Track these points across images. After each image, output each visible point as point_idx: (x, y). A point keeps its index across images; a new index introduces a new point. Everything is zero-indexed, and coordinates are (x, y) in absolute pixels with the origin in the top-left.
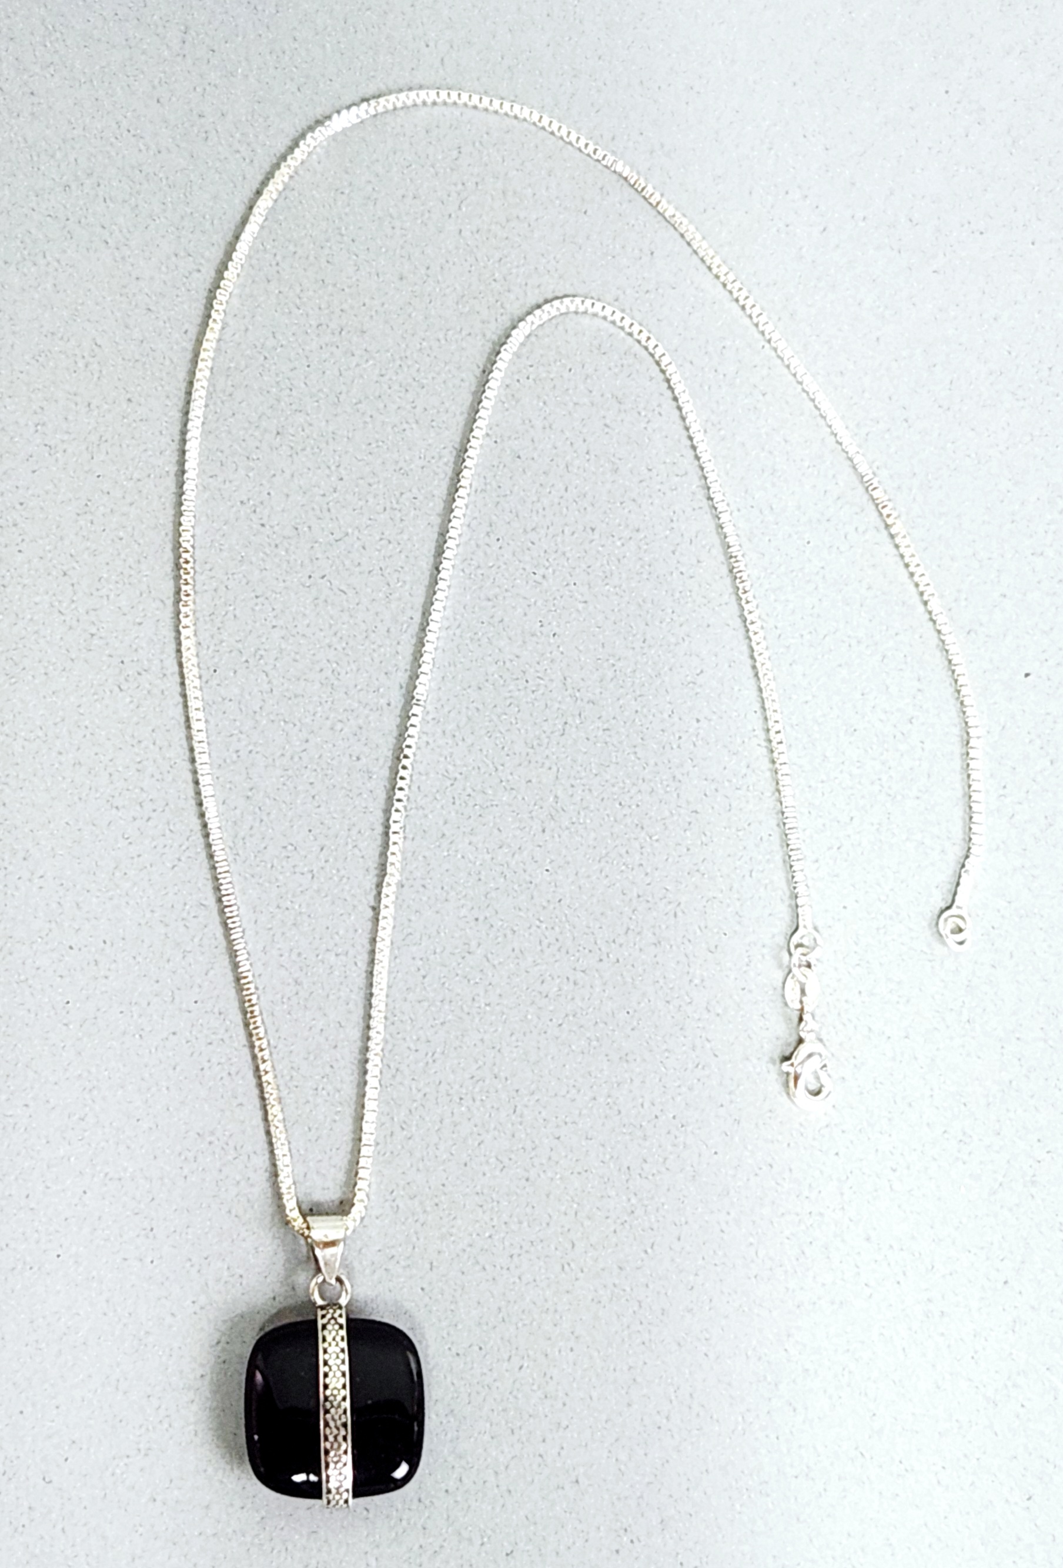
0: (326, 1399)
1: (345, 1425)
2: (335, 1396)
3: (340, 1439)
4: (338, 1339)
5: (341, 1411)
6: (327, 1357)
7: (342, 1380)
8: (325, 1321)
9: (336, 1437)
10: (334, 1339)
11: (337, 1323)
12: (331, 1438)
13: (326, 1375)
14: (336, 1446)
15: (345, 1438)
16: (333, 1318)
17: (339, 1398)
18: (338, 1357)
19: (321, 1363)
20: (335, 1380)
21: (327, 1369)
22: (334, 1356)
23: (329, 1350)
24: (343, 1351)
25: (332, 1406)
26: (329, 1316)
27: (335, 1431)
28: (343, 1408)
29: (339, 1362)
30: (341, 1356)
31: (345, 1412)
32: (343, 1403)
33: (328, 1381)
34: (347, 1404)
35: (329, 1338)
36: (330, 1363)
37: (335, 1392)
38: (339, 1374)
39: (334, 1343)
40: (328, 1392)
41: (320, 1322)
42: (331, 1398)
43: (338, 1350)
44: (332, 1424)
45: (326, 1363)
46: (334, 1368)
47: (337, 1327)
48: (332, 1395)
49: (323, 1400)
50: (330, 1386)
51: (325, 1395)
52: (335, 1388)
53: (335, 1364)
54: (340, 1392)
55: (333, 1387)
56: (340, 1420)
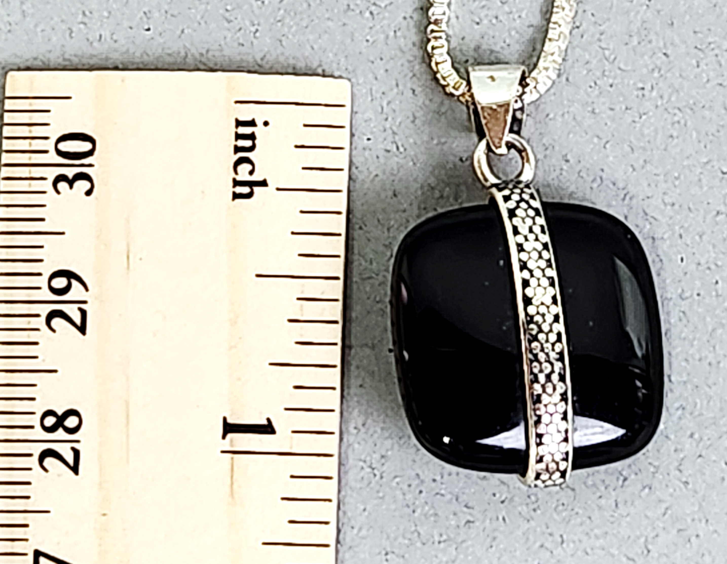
0: (530, 320)
1: (561, 359)
2: (543, 315)
3: (555, 377)
4: (537, 229)
5: (553, 337)
6: (524, 256)
7: (551, 291)
8: (512, 204)
9: (548, 377)
10: (531, 231)
11: (530, 207)
12: (542, 378)
13: (526, 283)
14: (549, 390)
15: (562, 378)
16: (522, 200)
17: (550, 318)
18: (540, 257)
19: (516, 266)
20: (540, 291)
21: (526, 274)
22: (535, 255)
23: (526, 246)
24: (545, 246)
25: (541, 331)
26: (515, 197)
27: (547, 368)
28: (555, 331)
29: (543, 264)
30: (546, 255)
31: (559, 339)
32: (555, 325)
33: (529, 292)
34: (560, 327)
35: (523, 229)
36: (529, 265)
37: (543, 309)
38: (545, 282)
39: (531, 237)
40: (531, 310)
41: (504, 207)
42: (538, 318)
43: (540, 247)
44: (542, 357)
45: (524, 266)
46: (538, 273)
47: (531, 213)
48: (538, 313)
49: (525, 321)
50: (534, 301)
51: (527, 314)
52: (542, 304)
53: (539, 267)
54: (550, 309)
55: (539, 303)
56: (553, 350)
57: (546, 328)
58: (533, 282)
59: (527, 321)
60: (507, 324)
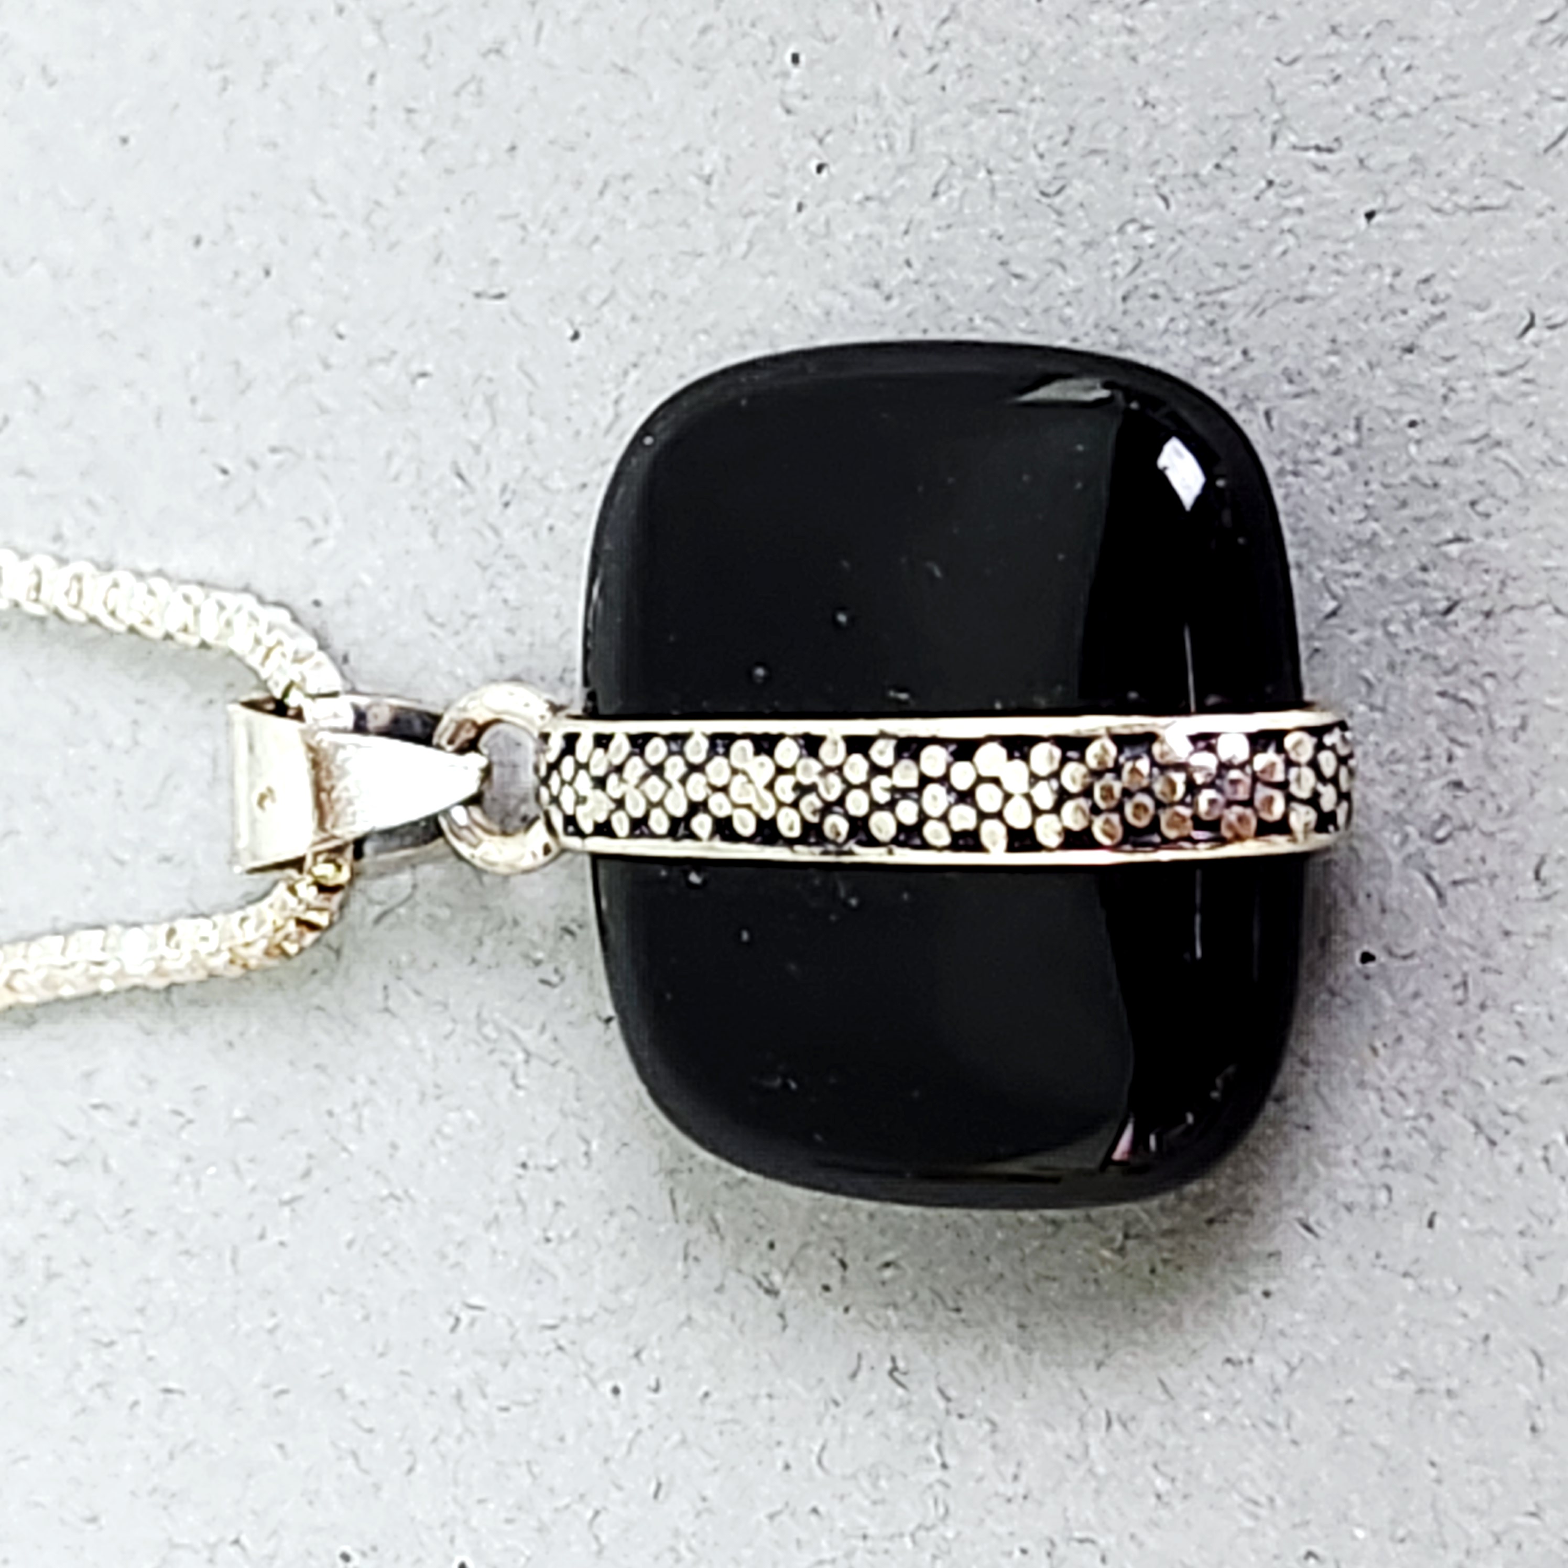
9: (961, 797)
18: (660, 770)
19: (686, 849)
27: (937, 797)
28: (842, 756)
29: (676, 765)
31: (863, 745)
32: (827, 753)
44: (907, 811)
48: (795, 805)
49: (817, 850)
50: (766, 815)
51: (802, 840)
52: (770, 786)
53: (683, 781)
54: (786, 764)
55: (767, 796)
56: (888, 772)
57: (832, 788)
58: (719, 806)
59: (817, 844)
60: (842, 893)
